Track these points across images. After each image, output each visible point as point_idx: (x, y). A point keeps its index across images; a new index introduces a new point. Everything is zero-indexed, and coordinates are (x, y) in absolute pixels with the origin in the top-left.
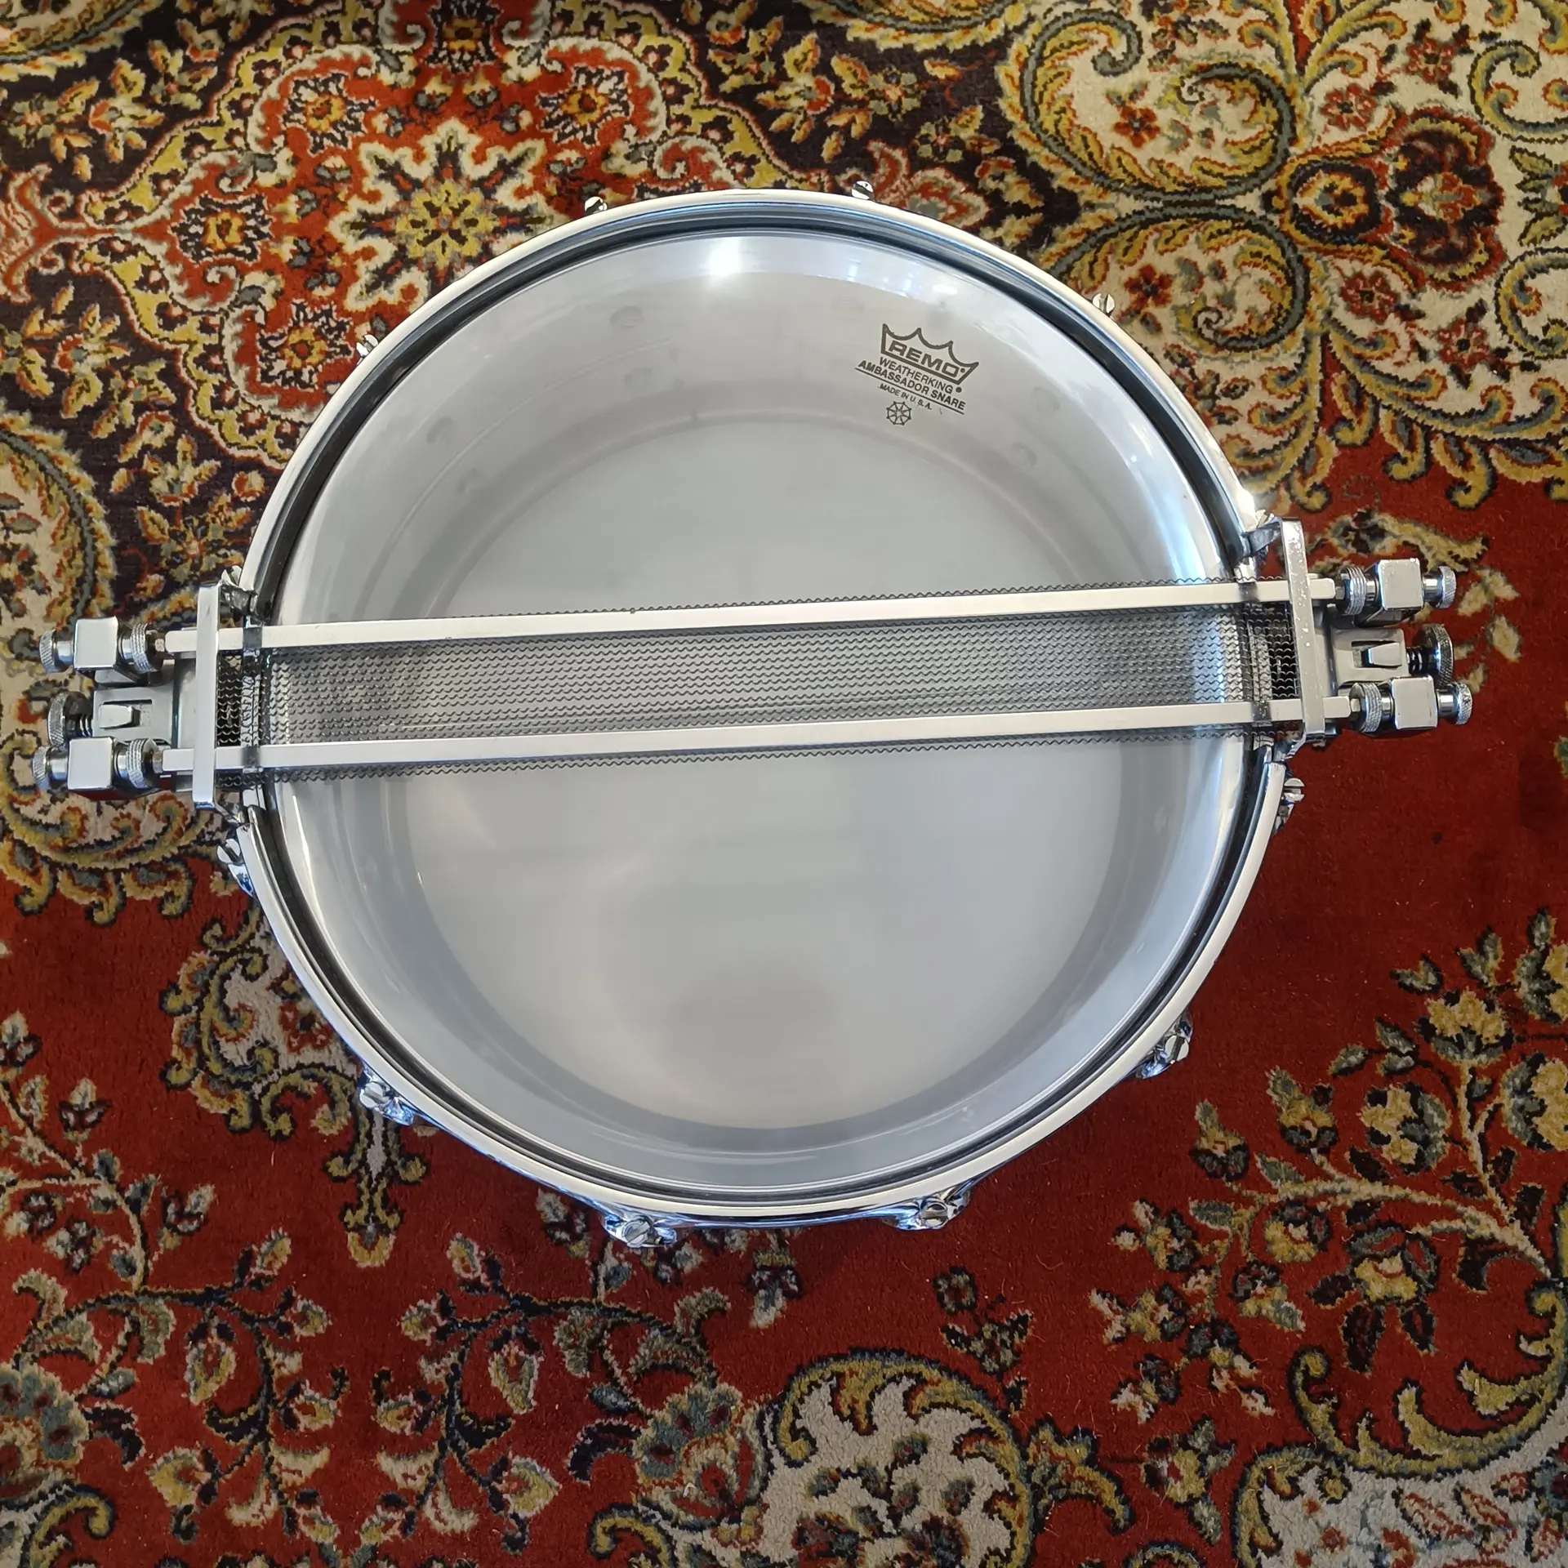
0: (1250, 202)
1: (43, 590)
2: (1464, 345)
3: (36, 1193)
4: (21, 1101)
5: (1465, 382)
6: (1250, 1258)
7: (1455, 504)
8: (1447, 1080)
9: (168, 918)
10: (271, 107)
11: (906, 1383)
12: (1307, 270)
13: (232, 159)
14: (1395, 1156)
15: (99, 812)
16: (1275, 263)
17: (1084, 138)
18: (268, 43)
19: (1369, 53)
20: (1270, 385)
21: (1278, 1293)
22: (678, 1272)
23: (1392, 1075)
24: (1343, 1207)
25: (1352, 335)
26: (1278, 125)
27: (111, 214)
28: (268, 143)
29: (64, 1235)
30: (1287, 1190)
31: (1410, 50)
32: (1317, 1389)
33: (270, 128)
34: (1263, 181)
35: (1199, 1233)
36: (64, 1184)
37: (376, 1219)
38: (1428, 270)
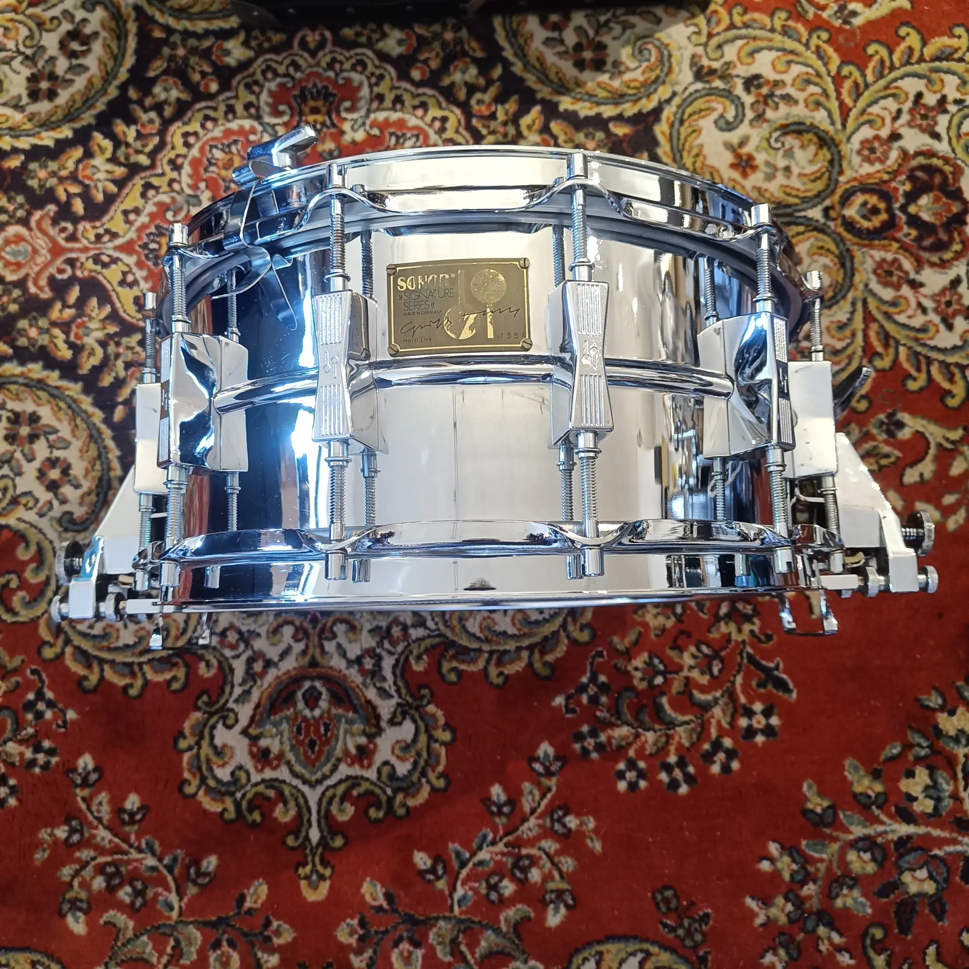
0: (815, 213)
1: (77, 486)
2: (949, 304)
3: (109, 864)
4: (94, 808)
5: (950, 327)
6: (839, 873)
7: (946, 406)
8: (951, 762)
9: (175, 692)
10: (195, 163)
11: (640, 956)
12: (852, 258)
13: (173, 199)
14: (921, 808)
15: (126, 626)
16: (833, 253)
17: (711, 174)
18: (190, 120)
19: (885, 114)
20: (833, 333)
21: (856, 893)
22: (501, 896)
23: (919, 760)
24: (892, 840)
25: (881, 300)
26: (831, 162)
27: (98, 237)
28: (195, 187)
29: (128, 889)
30: (858, 831)
31: (911, 111)
32: (880, 947)
33: (196, 177)
34: (824, 200)
35: (808, 860)
36: (125, 857)
37: (317, 872)
38: (925, 255)
